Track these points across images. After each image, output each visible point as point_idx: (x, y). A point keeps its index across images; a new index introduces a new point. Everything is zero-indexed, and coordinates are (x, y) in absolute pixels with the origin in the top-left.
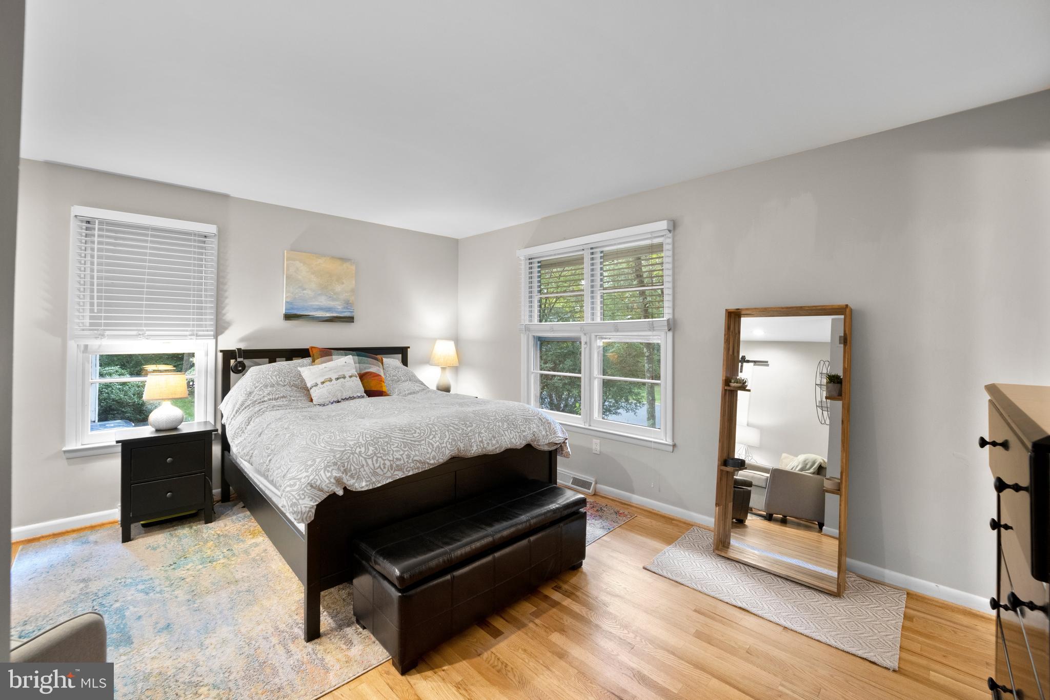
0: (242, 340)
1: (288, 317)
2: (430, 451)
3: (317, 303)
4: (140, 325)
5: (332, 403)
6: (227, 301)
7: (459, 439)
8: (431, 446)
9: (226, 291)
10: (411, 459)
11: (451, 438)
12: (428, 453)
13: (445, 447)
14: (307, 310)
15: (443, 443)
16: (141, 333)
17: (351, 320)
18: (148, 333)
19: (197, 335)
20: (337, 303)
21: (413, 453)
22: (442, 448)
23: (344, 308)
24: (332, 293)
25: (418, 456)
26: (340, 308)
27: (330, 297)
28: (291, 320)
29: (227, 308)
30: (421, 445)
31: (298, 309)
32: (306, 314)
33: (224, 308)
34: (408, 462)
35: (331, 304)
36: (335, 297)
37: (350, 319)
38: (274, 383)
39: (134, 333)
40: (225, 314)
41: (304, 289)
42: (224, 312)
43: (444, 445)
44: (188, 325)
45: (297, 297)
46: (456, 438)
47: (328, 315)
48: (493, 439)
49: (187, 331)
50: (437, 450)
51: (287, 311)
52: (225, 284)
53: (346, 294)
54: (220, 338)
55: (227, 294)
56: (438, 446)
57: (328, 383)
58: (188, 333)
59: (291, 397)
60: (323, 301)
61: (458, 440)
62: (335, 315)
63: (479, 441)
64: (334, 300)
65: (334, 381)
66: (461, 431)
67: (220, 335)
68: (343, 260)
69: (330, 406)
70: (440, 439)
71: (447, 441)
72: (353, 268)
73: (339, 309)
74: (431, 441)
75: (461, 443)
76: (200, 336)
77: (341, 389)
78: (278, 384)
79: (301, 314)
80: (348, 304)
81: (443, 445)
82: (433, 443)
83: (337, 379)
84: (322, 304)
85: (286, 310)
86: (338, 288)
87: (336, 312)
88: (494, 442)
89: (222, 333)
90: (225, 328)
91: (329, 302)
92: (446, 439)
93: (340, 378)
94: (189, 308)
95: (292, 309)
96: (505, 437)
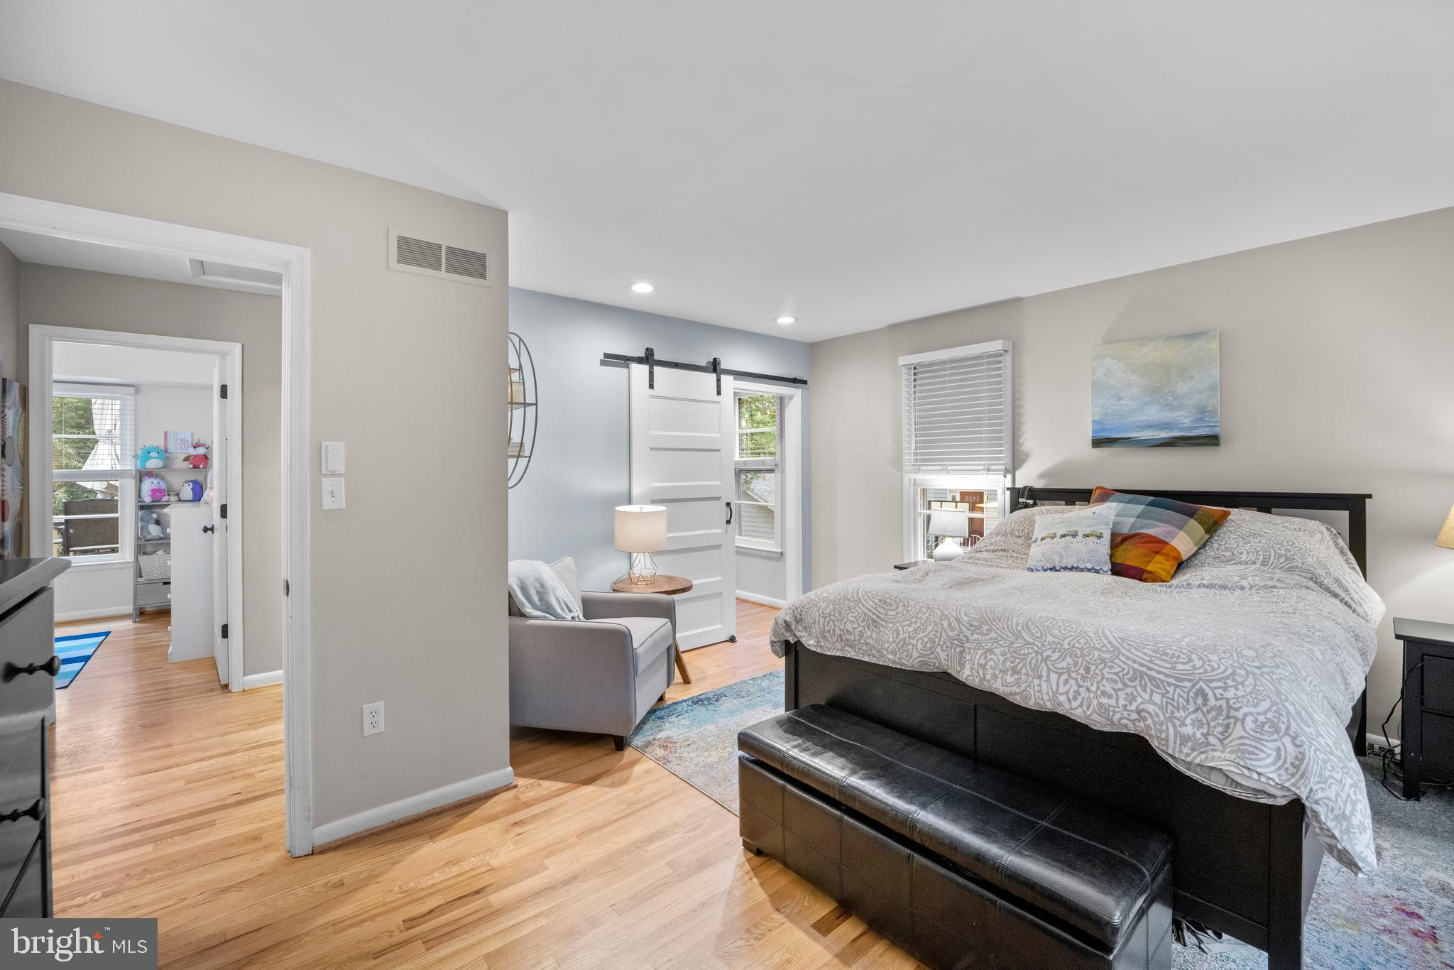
0: (1042, 476)
1: (1098, 443)
2: (891, 640)
3: (1142, 418)
4: (942, 460)
5: (1045, 570)
6: (1024, 428)
7: (942, 643)
8: (895, 634)
9: (1023, 415)
10: (864, 639)
11: (931, 635)
12: (888, 642)
13: (913, 646)
14: (1126, 430)
15: (913, 638)
16: (944, 468)
17: (1216, 442)
18: (950, 468)
19: (988, 470)
20: (1181, 413)
21: (869, 633)
22: (909, 644)
23: (1196, 421)
24: (1170, 398)
25: (873, 639)
26: (1187, 422)
27: (1167, 405)
28: (1101, 447)
29: (1024, 436)
30: (886, 627)
31: (1111, 430)
32: (1125, 436)
33: (1021, 437)
34: (859, 640)
35: (1168, 416)
36: (1176, 403)
37: (1212, 440)
38: (1008, 532)
39: (940, 468)
40: (1022, 444)
41: (1120, 399)
42: (1021, 441)
43: (914, 642)
44: (981, 459)
45: (1109, 412)
46: (937, 640)
47: (1164, 435)
48: (1009, 673)
49: (981, 465)
50: (901, 644)
51: (1094, 435)
52: (1021, 407)
53: (1199, 396)
54: (1018, 473)
55: (1023, 419)
56: (904, 640)
57: (1048, 540)
58: (981, 468)
59: (1013, 551)
60: (1154, 413)
61: (939, 644)
62: (1178, 434)
63: (978, 664)
64: (1174, 409)
65: (1057, 539)
66: (956, 632)
67: (1018, 469)
68: (1191, 336)
69: (1041, 574)
70: (914, 630)
71: (921, 638)
72: (1215, 345)
73: (1185, 423)
74: (900, 628)
75: (943, 650)
76: (993, 471)
77: (1063, 552)
78: (1012, 534)
79: (1117, 436)
80: (1202, 412)
81: (911, 641)
82: (901, 632)
83: (1063, 536)
84: (1151, 418)
85: (1093, 432)
86: (1182, 388)
87: (1180, 429)
88: (1010, 679)
89: (1020, 467)
90: (1024, 461)
91: (1165, 414)
92: (922, 635)
93: (1068, 535)
94: (981, 439)
95: (1103, 430)
96: (1044, 685)
